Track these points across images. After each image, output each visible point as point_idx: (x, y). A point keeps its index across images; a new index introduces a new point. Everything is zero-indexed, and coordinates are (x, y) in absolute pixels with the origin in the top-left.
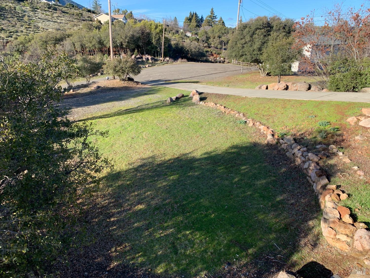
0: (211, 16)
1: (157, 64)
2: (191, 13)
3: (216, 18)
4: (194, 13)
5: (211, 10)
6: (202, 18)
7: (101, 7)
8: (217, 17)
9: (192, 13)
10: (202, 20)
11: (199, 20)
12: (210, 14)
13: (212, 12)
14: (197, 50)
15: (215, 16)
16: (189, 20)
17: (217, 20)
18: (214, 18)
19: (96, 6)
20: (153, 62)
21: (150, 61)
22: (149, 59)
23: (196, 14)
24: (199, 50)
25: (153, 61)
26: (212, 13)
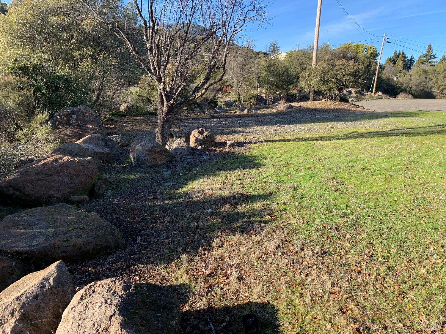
0: (427, 55)
1: (365, 99)
2: (395, 53)
3: (435, 58)
4: (400, 53)
5: (427, 47)
6: (412, 58)
7: (279, 50)
8: (436, 56)
9: (398, 52)
10: (411, 61)
11: (407, 61)
12: (426, 53)
13: (429, 49)
14: (421, 88)
15: (434, 56)
16: (391, 61)
17: (435, 60)
18: (431, 58)
19: (274, 49)
20: (357, 96)
21: (354, 95)
22: (353, 92)
23: (403, 54)
24: (424, 88)
25: (359, 95)
26: (428, 52)
